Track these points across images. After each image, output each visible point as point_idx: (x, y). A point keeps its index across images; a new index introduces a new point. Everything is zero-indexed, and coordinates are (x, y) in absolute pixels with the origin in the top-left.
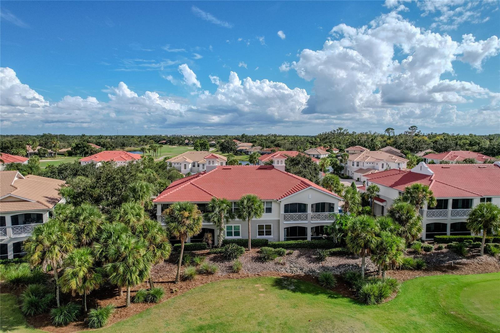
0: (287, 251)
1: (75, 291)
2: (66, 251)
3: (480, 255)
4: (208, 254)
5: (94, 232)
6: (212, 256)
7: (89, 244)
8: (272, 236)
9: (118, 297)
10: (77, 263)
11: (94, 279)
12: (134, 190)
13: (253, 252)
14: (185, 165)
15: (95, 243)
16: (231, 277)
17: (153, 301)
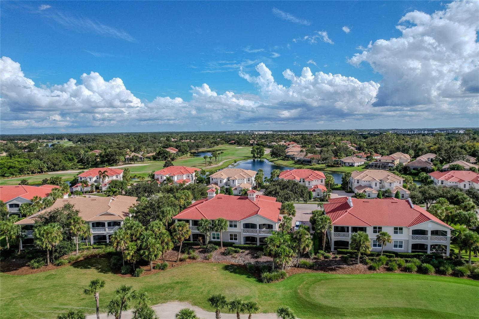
0: (241, 251)
1: (129, 261)
2: (126, 243)
3: (357, 264)
4: (200, 248)
5: (138, 235)
6: (201, 250)
7: (136, 241)
8: (237, 241)
9: (149, 266)
10: (130, 249)
11: (136, 256)
12: (163, 212)
13: (223, 249)
14: (221, 180)
15: (138, 240)
16: (204, 261)
17: (162, 269)
